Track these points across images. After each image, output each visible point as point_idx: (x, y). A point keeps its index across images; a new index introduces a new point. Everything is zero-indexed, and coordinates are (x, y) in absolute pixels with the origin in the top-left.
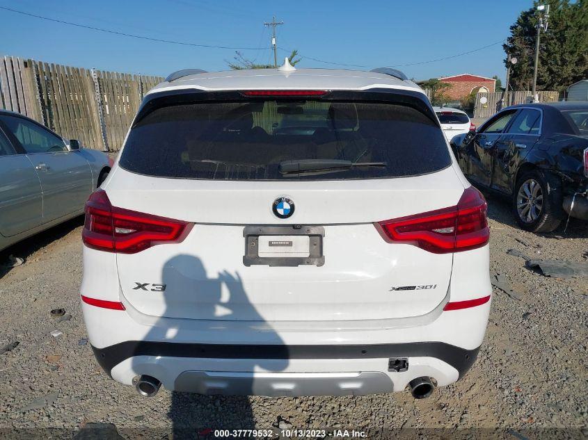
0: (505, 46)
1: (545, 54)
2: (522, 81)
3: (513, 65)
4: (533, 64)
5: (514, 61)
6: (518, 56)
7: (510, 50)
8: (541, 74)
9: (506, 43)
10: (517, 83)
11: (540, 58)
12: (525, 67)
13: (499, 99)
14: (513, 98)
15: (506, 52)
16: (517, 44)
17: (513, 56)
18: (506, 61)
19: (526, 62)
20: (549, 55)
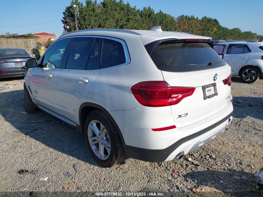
0: (62, 21)
3: (67, 29)
5: (68, 27)
6: (69, 25)
7: (65, 22)
9: (63, 19)
11: (78, 26)
15: (63, 23)
16: (68, 20)
17: (67, 25)
18: (64, 27)
19: (72, 28)
20: (81, 26)
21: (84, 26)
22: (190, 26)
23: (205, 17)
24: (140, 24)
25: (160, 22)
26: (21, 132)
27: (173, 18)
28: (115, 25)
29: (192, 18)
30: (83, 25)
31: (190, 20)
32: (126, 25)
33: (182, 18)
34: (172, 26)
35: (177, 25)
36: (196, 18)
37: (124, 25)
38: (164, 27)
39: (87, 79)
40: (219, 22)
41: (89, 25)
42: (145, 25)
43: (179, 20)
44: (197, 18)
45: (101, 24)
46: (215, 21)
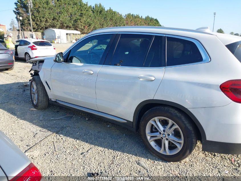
0: (14, 11)
1: (33, 17)
2: (26, 27)
3: (20, 20)
4: (29, 20)
5: (21, 18)
6: (22, 17)
7: (17, 13)
8: (33, 25)
10: (24, 28)
11: (32, 18)
12: (26, 21)
13: (18, 35)
14: (24, 34)
15: (15, 14)
16: (20, 11)
17: (20, 16)
18: (17, 18)
19: (26, 19)
20: (35, 17)
21: (38, 18)
22: (136, 23)
23: (148, 17)
24: (93, 19)
25: (110, 19)
26: (49, 131)
27: (121, 15)
28: (69, 18)
29: (137, 17)
30: (36, 17)
31: (136, 18)
32: (80, 19)
33: (129, 16)
34: (121, 22)
35: (125, 22)
36: (140, 17)
37: (78, 19)
38: (114, 23)
39: (151, 76)
40: (159, 22)
41: (43, 17)
42: (97, 20)
43: (126, 18)
44: (142, 16)
45: (56, 17)
46: (156, 20)
